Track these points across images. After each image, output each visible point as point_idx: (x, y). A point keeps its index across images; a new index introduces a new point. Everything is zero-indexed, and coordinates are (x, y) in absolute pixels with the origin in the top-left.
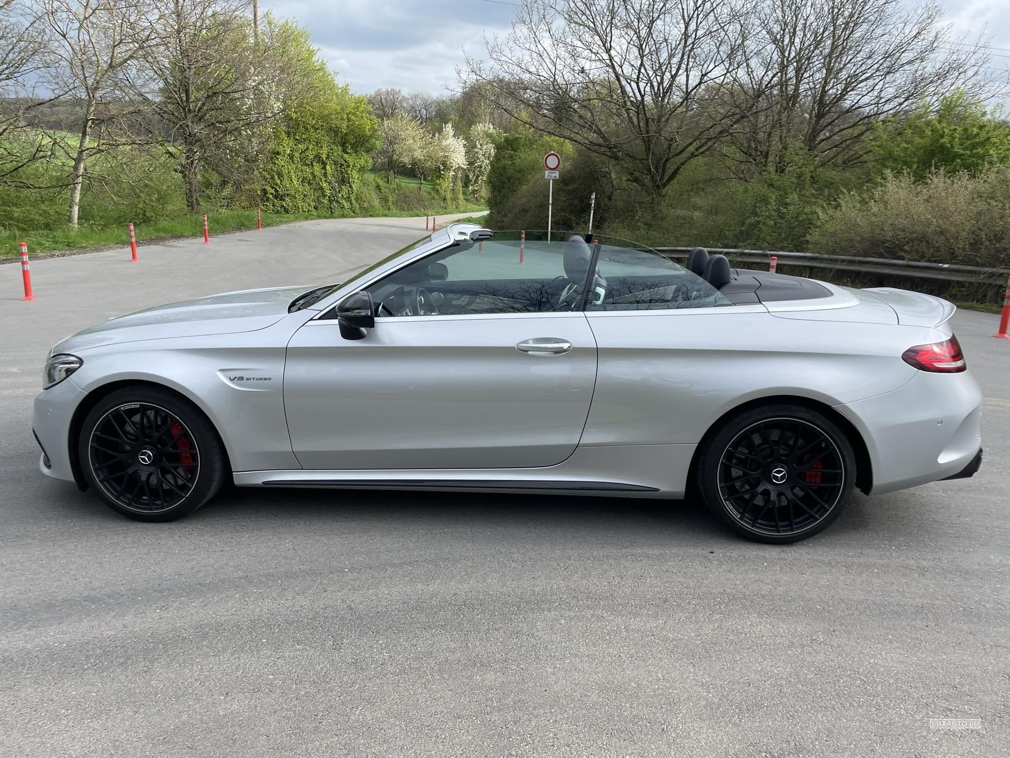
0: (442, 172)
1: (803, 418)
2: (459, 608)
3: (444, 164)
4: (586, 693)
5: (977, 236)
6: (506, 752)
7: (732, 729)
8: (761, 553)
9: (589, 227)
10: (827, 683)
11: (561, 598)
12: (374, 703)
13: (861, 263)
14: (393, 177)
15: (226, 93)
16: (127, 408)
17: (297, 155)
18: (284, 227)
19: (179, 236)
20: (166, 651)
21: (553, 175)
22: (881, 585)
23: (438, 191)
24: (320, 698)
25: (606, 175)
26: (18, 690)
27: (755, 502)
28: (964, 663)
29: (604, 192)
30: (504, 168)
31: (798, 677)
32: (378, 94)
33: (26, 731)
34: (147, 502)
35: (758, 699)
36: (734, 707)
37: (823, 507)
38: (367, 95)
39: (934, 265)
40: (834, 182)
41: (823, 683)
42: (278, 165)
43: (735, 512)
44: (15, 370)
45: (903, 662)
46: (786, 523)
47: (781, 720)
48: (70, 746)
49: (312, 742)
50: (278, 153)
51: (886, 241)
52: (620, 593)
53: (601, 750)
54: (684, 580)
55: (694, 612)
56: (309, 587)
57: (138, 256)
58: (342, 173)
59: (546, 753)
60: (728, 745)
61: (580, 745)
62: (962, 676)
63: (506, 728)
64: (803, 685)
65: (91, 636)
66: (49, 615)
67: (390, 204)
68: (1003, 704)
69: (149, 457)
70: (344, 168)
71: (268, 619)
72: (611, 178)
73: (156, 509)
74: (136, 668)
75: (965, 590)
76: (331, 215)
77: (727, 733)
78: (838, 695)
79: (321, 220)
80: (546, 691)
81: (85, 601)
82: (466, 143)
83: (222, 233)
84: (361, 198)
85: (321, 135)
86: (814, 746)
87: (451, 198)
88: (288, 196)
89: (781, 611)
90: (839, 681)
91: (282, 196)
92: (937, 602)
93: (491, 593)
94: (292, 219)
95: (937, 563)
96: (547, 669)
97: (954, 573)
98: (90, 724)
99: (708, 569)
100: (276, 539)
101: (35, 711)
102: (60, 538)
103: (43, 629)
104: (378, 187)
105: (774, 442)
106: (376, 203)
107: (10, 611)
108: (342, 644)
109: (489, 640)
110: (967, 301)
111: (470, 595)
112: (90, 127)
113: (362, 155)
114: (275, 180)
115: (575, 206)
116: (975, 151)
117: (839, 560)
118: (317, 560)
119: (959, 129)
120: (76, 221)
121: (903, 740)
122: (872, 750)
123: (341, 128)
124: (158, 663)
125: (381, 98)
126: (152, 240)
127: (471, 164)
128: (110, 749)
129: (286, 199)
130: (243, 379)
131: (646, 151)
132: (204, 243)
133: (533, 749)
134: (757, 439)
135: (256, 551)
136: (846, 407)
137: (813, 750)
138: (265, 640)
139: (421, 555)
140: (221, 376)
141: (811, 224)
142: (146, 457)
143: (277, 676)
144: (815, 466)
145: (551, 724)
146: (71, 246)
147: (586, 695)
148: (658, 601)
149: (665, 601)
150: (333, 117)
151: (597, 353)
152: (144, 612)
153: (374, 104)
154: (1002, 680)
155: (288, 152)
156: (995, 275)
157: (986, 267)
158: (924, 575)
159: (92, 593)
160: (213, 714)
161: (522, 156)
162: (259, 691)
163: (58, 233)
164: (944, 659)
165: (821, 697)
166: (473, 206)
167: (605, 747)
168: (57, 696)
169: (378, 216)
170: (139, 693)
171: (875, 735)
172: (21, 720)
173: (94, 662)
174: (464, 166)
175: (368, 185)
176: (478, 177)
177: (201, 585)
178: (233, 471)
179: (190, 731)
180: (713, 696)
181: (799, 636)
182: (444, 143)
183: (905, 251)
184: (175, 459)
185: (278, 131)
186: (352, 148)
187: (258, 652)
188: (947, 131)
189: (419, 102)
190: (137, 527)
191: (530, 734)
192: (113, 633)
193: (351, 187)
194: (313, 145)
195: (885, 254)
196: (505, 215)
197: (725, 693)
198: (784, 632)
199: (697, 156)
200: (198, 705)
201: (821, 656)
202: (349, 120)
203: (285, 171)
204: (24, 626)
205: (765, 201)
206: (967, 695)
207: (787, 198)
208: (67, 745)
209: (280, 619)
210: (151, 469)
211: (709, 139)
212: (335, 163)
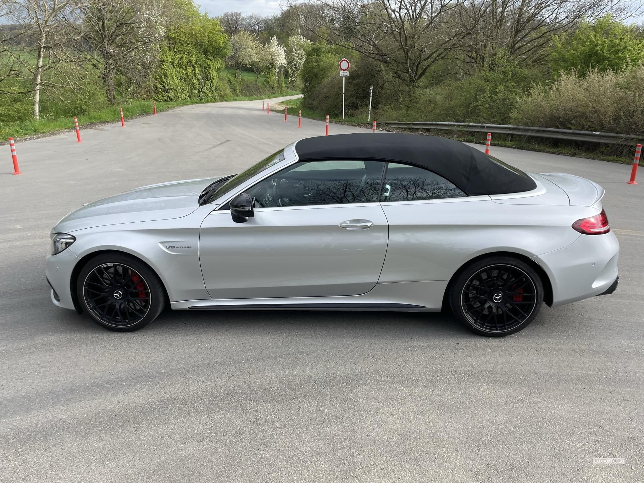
0: (271, 69)
1: (512, 264)
2: (312, 384)
3: (272, 64)
4: (390, 437)
5: (618, 114)
6: (348, 474)
7: (474, 456)
8: (487, 343)
9: (369, 108)
10: (527, 426)
11: (371, 377)
12: (270, 446)
13: (544, 131)
14: (239, 74)
15: (129, 24)
16: (105, 266)
17: (176, 61)
18: (170, 112)
19: (104, 122)
20: (146, 417)
21: (345, 74)
22: (558, 362)
23: (268, 82)
24: (239, 444)
25: (379, 72)
26: (63, 445)
27: (484, 313)
28: (606, 411)
29: (378, 84)
30: (312, 67)
31: (511, 423)
32: (226, 15)
33: (73, 470)
34: (120, 320)
35: (488, 437)
36: (475, 443)
37: (523, 316)
38: (218, 16)
39: (590, 133)
40: (527, 77)
41: (525, 427)
42: (164, 69)
43: (472, 320)
44: (18, 226)
45: (570, 412)
46: (502, 325)
47: (502, 450)
48: (100, 478)
49: (238, 471)
50: (164, 61)
51: (560, 117)
52: (406, 372)
53: (401, 471)
54: (443, 363)
55: (450, 383)
56: (223, 373)
57: (81, 138)
58: (206, 73)
59: (370, 474)
60: (473, 466)
61: (389, 469)
62: (604, 419)
63: (347, 459)
64: (514, 428)
65: (100, 409)
66: (73, 396)
67: (238, 92)
68: (627, 436)
69: (120, 294)
70: (207, 69)
71: (202, 394)
72: (382, 75)
73: (125, 325)
74: (130, 429)
75: (607, 364)
76: (200, 101)
77: (471, 459)
78: (534, 434)
79: (194, 105)
80: (367, 436)
81: (92, 386)
82: (286, 49)
83: (132, 118)
84: (219, 89)
85: (191, 48)
86: (521, 466)
87: (277, 87)
88: (171, 90)
89: (500, 381)
90: (534, 425)
91: (167, 90)
92: (590, 373)
93: (330, 374)
94: (175, 105)
95: (590, 346)
96: (367, 422)
97: (601, 353)
98: (109, 465)
99: (456, 355)
100: (199, 342)
101: (76, 458)
102: (70, 345)
103: (71, 405)
104: (229, 81)
105: (495, 277)
106: (229, 92)
107: (49, 394)
108: (247, 410)
109: (332, 405)
110: (610, 155)
111: (318, 376)
112: (43, 52)
113: (219, 60)
114: (162, 79)
115: (359, 94)
116: (617, 55)
117: (533, 347)
118: (225, 355)
119: (607, 41)
120: (38, 114)
121: (570, 460)
122: (554, 467)
123: (204, 43)
124: (142, 425)
125: (228, 18)
126: (88, 125)
127: (289, 63)
128: (123, 479)
129: (171, 91)
130: (174, 248)
131: (406, 58)
132: (121, 127)
133: (363, 472)
134: (484, 276)
135: (188, 350)
136: (538, 257)
137: (521, 468)
138: (202, 409)
139: (286, 350)
140: (161, 246)
141: (513, 106)
142: (118, 294)
143: (212, 431)
144: (518, 292)
145: (372, 457)
146: (36, 132)
147: (390, 438)
148: (428, 377)
149: (433, 376)
150: (198, 35)
151: (389, 228)
152: (128, 392)
153: (223, 23)
154: (628, 421)
155: (170, 60)
156: (628, 139)
157: (623, 134)
158: (583, 354)
159: (96, 381)
160: (179, 456)
161: (324, 59)
162: (203, 441)
163: (28, 123)
164: (594, 409)
165: (524, 435)
166: (293, 91)
167: (403, 469)
168: (87, 448)
169: (230, 100)
170: (134, 444)
171: (555, 458)
172: (69, 464)
173: (105, 425)
174: (285, 65)
175: (223, 80)
176: (294, 71)
177: (159, 373)
178: (171, 301)
179: (167, 467)
180: (463, 436)
181: (511, 397)
182: (272, 50)
183: (571, 124)
184: (136, 295)
185: (163, 47)
186: (211, 56)
187: (199, 417)
188: (599, 42)
189: (253, 21)
190: (115, 336)
191: (361, 463)
192: (112, 406)
193: (212, 82)
194: (186, 55)
195: (560, 126)
196: (314, 100)
197: (469, 434)
198: (502, 395)
199: (438, 60)
200: (169, 451)
201: (524, 410)
202: (209, 37)
203: (169, 73)
204: (59, 404)
205: (483, 90)
206: (607, 431)
207: (496, 89)
208: (98, 478)
209: (209, 394)
210: (121, 302)
211: (446, 49)
212: (201, 66)
